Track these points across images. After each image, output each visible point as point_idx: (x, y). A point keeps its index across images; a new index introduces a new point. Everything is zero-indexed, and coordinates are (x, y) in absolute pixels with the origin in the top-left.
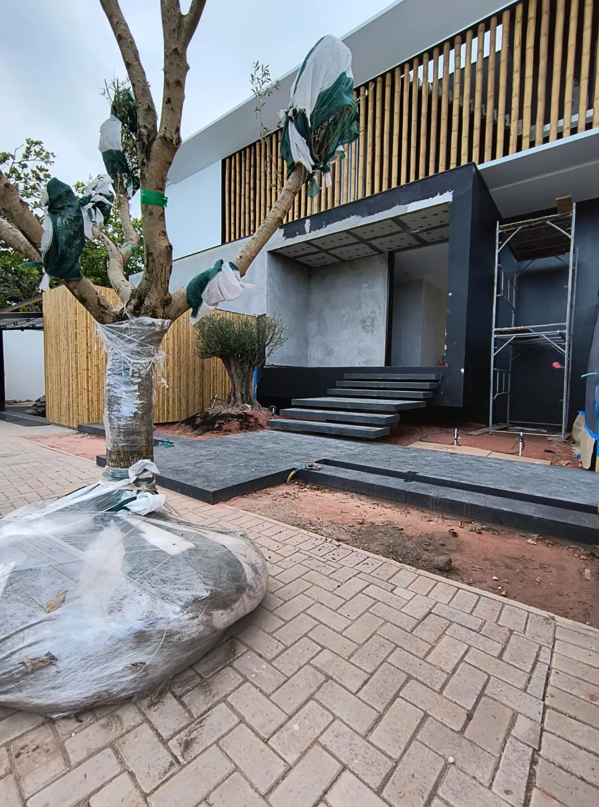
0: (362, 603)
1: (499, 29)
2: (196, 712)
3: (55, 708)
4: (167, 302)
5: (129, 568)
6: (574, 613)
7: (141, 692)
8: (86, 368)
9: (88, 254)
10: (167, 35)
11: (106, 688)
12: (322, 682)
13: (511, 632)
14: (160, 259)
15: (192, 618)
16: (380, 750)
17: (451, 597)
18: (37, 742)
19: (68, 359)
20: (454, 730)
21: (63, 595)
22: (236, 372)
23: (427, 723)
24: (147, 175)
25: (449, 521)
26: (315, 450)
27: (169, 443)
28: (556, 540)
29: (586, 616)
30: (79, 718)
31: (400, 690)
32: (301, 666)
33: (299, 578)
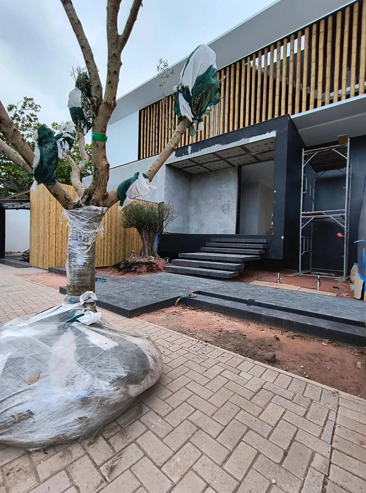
0: (220, 381)
1: (303, 38)
2: (117, 449)
3: (31, 445)
4: (105, 197)
5: (79, 358)
6: (351, 389)
7: (84, 436)
8: (55, 233)
9: (58, 165)
10: (110, 46)
11: (62, 433)
12: (195, 431)
13: (312, 400)
14: (102, 172)
15: (116, 389)
16: (230, 475)
17: (275, 378)
18: (20, 466)
19: (44, 228)
20: (275, 463)
21: (38, 374)
22: (145, 237)
23: (259, 458)
24: (96, 124)
25: (274, 330)
26: (192, 285)
27: (104, 279)
28: (340, 343)
29: (359, 390)
30: (46, 452)
31: (243, 436)
32: (182, 420)
33: (182, 365)
